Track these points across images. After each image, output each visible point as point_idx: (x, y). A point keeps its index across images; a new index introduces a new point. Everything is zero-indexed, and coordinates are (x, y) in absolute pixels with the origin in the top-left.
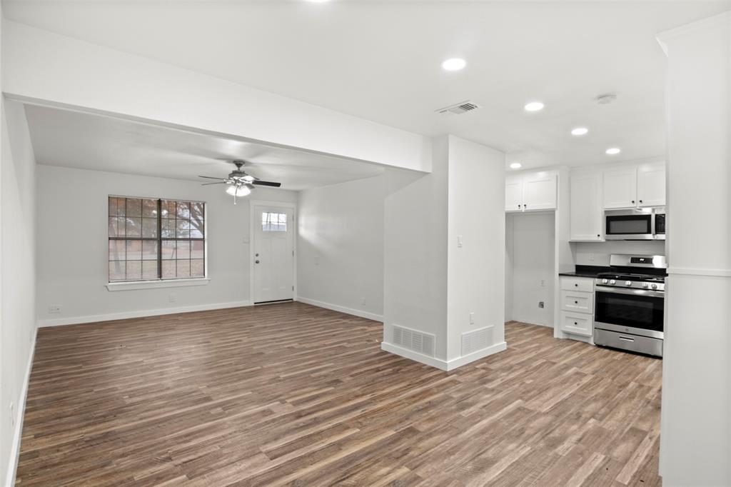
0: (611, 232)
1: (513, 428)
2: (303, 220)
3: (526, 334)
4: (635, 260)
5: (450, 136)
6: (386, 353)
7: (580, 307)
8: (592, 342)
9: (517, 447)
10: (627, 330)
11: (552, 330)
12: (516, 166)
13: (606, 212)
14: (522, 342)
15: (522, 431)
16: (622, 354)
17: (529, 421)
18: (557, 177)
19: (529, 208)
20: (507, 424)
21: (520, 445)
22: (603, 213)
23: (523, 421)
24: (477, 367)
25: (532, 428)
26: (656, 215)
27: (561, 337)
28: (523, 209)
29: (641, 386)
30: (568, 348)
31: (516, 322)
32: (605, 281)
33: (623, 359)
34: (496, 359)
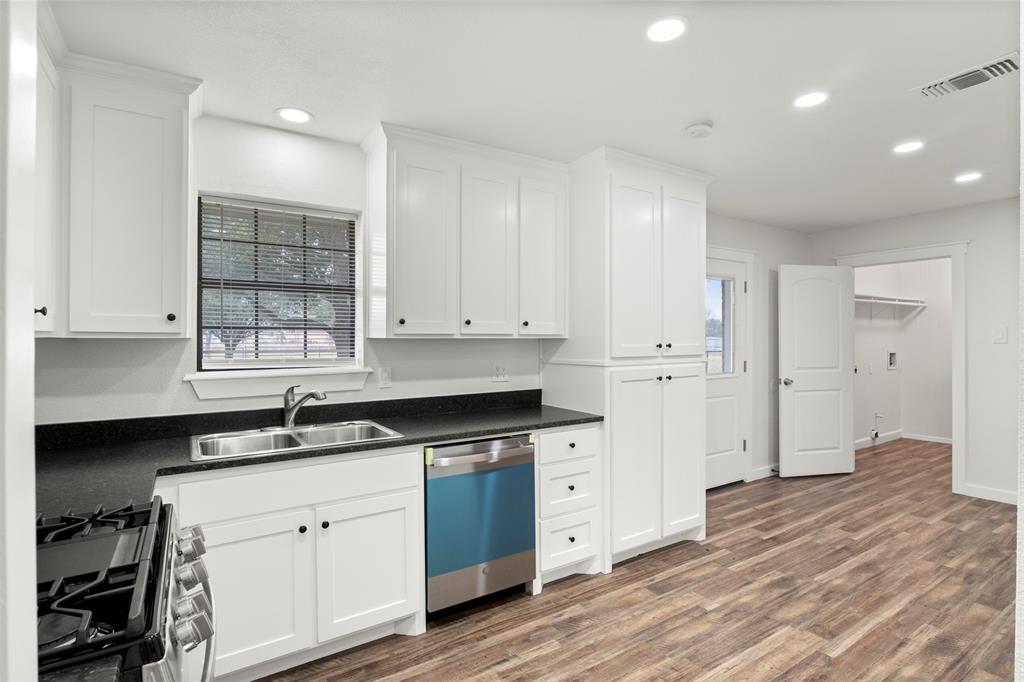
1: (839, 603)
9: (831, 581)
15: (826, 598)
17: (816, 612)
20: (851, 608)
21: (827, 583)
23: (826, 612)
25: (810, 601)
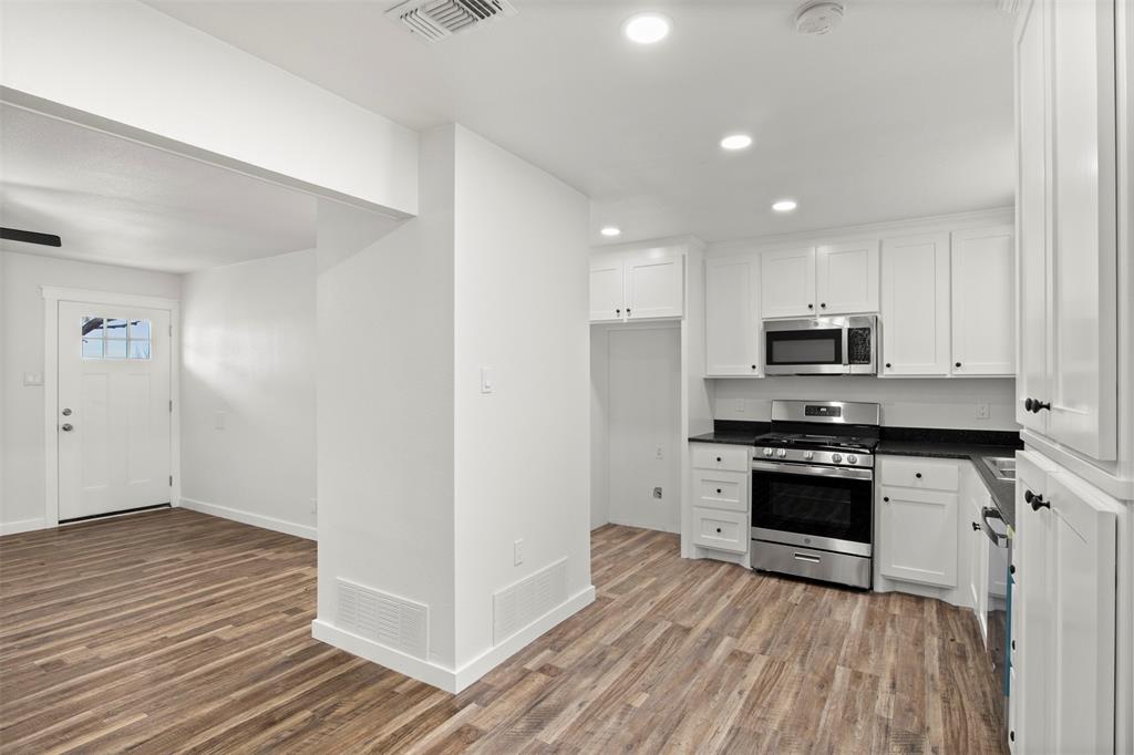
0: (775, 360)
2: (191, 336)
3: (632, 553)
4: (811, 410)
5: (457, 125)
6: (322, 647)
7: (726, 500)
8: (747, 564)
10: (807, 541)
11: (677, 539)
12: (611, 232)
13: (766, 324)
14: (626, 575)
16: (801, 587)
18: (684, 256)
19: (635, 315)
22: (762, 327)
24: (529, 666)
26: (850, 330)
27: (694, 557)
28: (624, 317)
29: (857, 676)
30: (709, 582)
31: (615, 525)
32: (768, 451)
33: (807, 601)
34: (573, 633)
